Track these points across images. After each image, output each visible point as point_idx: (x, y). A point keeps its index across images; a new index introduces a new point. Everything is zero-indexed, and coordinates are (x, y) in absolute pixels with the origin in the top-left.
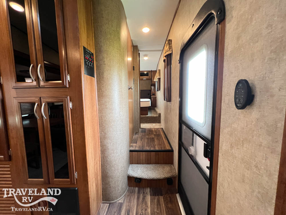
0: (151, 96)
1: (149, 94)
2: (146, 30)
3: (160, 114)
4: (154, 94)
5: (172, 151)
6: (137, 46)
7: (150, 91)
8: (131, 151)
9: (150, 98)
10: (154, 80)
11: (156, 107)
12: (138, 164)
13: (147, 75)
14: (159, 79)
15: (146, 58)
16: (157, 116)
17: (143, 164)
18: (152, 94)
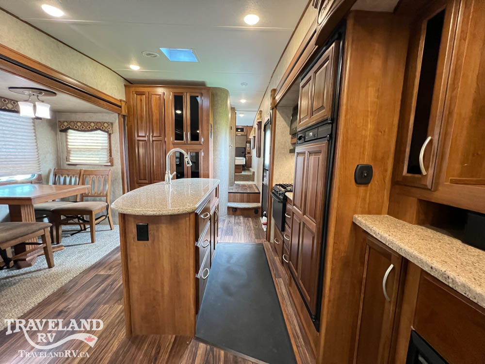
0: (245, 154)
1: (243, 153)
2: (243, 101)
3: (254, 173)
4: (249, 153)
5: (260, 193)
6: (234, 108)
7: (245, 148)
8: (229, 193)
9: (245, 157)
10: (250, 137)
11: (251, 167)
12: (234, 202)
13: (242, 130)
14: (255, 137)
15: (242, 115)
16: (251, 174)
17: (237, 202)
18: (246, 153)
